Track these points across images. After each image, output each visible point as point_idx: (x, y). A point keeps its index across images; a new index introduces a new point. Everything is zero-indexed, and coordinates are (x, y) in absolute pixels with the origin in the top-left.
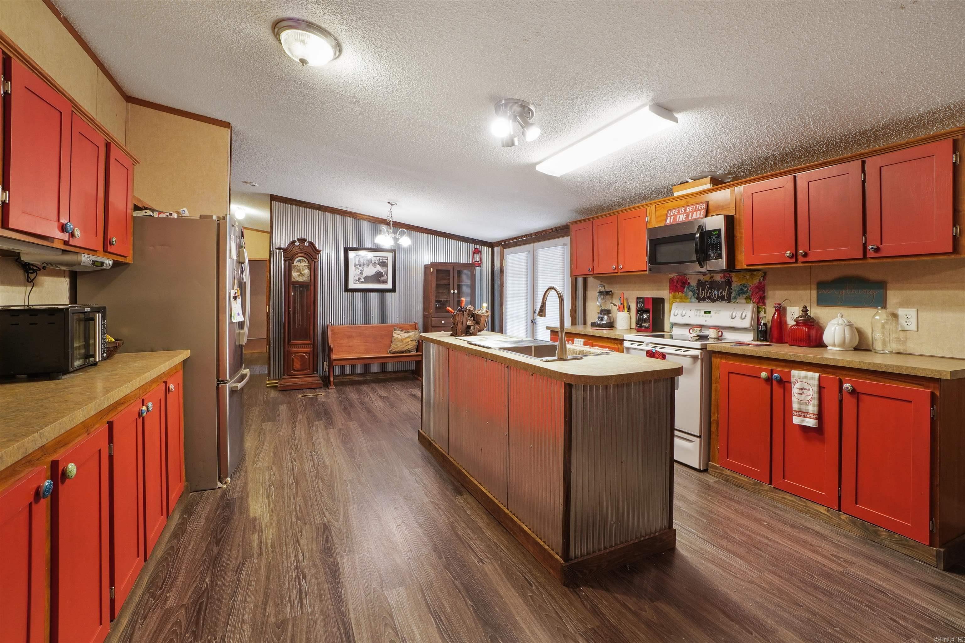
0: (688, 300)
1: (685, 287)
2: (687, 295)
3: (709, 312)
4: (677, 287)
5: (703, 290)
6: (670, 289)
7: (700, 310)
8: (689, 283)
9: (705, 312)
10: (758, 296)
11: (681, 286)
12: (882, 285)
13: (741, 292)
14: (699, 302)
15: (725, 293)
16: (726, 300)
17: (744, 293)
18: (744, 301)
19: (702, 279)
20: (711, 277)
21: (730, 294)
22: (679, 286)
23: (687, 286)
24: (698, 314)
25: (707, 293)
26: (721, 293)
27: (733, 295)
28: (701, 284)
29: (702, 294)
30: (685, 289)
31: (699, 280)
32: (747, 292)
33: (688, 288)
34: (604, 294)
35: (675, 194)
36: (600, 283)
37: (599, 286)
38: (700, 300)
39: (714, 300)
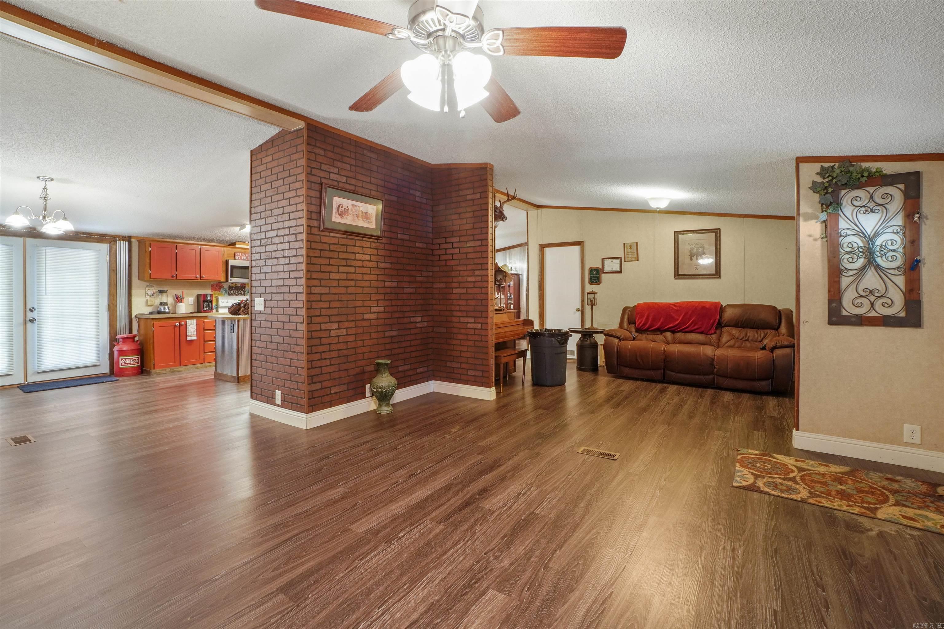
0: (223, 295)
2: (221, 293)
5: (232, 291)
6: (211, 290)
8: (223, 287)
11: (219, 288)
15: (242, 292)
16: (243, 295)
19: (231, 285)
20: (236, 285)
21: (244, 292)
22: (217, 288)
27: (246, 293)
30: (221, 290)
33: (223, 289)
34: (162, 292)
35: (237, 246)
36: (148, 284)
37: (148, 286)
38: (230, 295)
39: (237, 295)
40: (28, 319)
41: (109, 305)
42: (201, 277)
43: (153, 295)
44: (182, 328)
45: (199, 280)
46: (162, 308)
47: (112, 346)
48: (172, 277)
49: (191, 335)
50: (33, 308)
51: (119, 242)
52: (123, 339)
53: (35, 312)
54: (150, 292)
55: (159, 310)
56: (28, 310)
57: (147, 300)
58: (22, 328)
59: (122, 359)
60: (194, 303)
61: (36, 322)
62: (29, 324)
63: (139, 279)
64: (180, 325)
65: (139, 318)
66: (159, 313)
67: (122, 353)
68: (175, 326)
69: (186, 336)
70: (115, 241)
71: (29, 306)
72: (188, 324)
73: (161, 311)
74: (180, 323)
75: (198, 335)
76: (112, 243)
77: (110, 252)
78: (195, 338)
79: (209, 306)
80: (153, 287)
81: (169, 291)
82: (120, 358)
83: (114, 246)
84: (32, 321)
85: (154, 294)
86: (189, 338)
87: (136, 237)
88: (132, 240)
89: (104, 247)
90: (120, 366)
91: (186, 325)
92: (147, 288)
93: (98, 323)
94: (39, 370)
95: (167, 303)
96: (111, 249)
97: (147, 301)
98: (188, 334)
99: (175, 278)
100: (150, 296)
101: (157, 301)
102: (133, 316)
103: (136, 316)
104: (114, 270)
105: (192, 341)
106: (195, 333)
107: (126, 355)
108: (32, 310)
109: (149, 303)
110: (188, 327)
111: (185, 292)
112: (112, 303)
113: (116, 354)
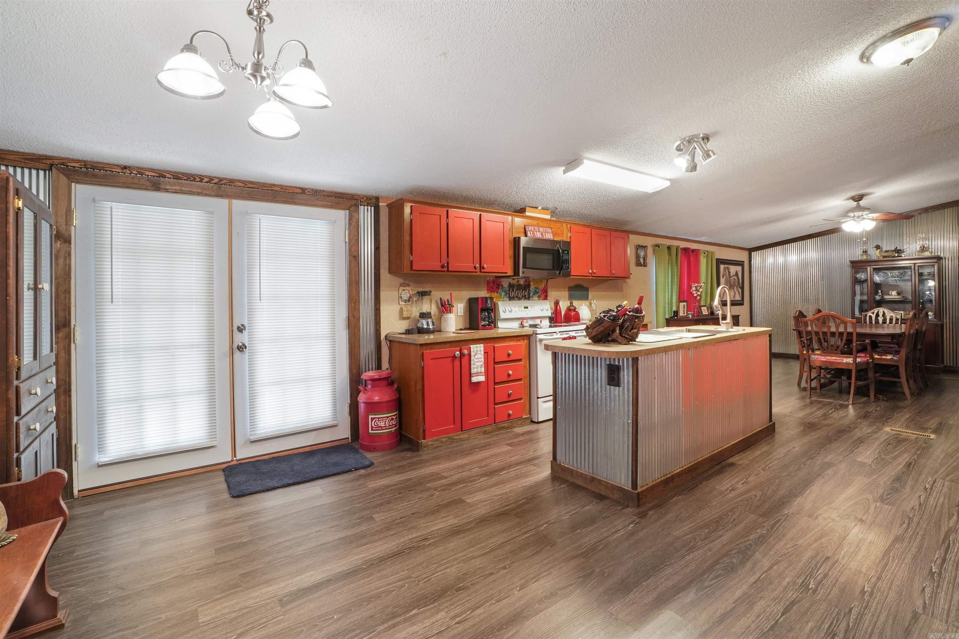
0: (502, 299)
1: (499, 288)
2: (501, 295)
3: (527, 308)
4: (493, 288)
5: (513, 291)
6: (488, 290)
7: (521, 306)
8: (502, 285)
9: (525, 308)
10: (544, 295)
11: (497, 288)
12: (587, 289)
13: (536, 293)
14: (510, 300)
15: (526, 293)
16: (527, 299)
17: (537, 294)
18: (537, 299)
19: (511, 282)
20: (518, 281)
21: (529, 294)
22: (495, 288)
23: (500, 288)
24: (520, 309)
25: (515, 293)
26: (524, 293)
27: (531, 295)
28: (511, 286)
29: (512, 294)
30: (500, 290)
31: (510, 283)
32: (538, 292)
33: (502, 289)
34: (422, 294)
35: (527, 214)
36: (402, 281)
37: (402, 285)
38: (511, 299)
39: (520, 299)
40: (235, 346)
41: (349, 317)
42: (482, 267)
43: (409, 301)
44: (465, 360)
45: (479, 273)
46: (424, 324)
47: (354, 392)
48: (443, 266)
49: (478, 374)
50: (243, 325)
51: (362, 207)
52: (373, 380)
53: (246, 333)
54: (405, 296)
55: (419, 325)
56: (235, 328)
57: (401, 309)
58: (227, 361)
59: (372, 419)
60: (465, 313)
61: (246, 351)
62: (237, 354)
63: (390, 272)
64: (462, 355)
65: (391, 341)
66: (421, 331)
67: (372, 407)
68: (454, 357)
69: (470, 375)
70: (357, 206)
71: (236, 324)
72: (472, 354)
73: (423, 328)
74: (460, 351)
75: (487, 374)
76: (352, 209)
77: (350, 224)
78: (482, 378)
79: (489, 318)
80: (408, 285)
81: (433, 293)
82: (370, 417)
83: (355, 215)
84: (242, 348)
85: (410, 297)
86: (474, 379)
87: (386, 198)
88: (380, 204)
89: (341, 215)
90: (370, 431)
91: (470, 355)
92: (401, 288)
93: (333, 349)
94: (253, 438)
95: (430, 313)
96: (350, 219)
97: (401, 311)
98: (473, 371)
99: (446, 269)
100: (405, 301)
101: (415, 311)
102: (383, 337)
103: (386, 336)
104: (355, 257)
105: (478, 383)
106: (483, 370)
107: (379, 412)
108: (241, 329)
109: (405, 314)
110: (472, 358)
111: (455, 294)
112: (353, 316)
113: (362, 407)
